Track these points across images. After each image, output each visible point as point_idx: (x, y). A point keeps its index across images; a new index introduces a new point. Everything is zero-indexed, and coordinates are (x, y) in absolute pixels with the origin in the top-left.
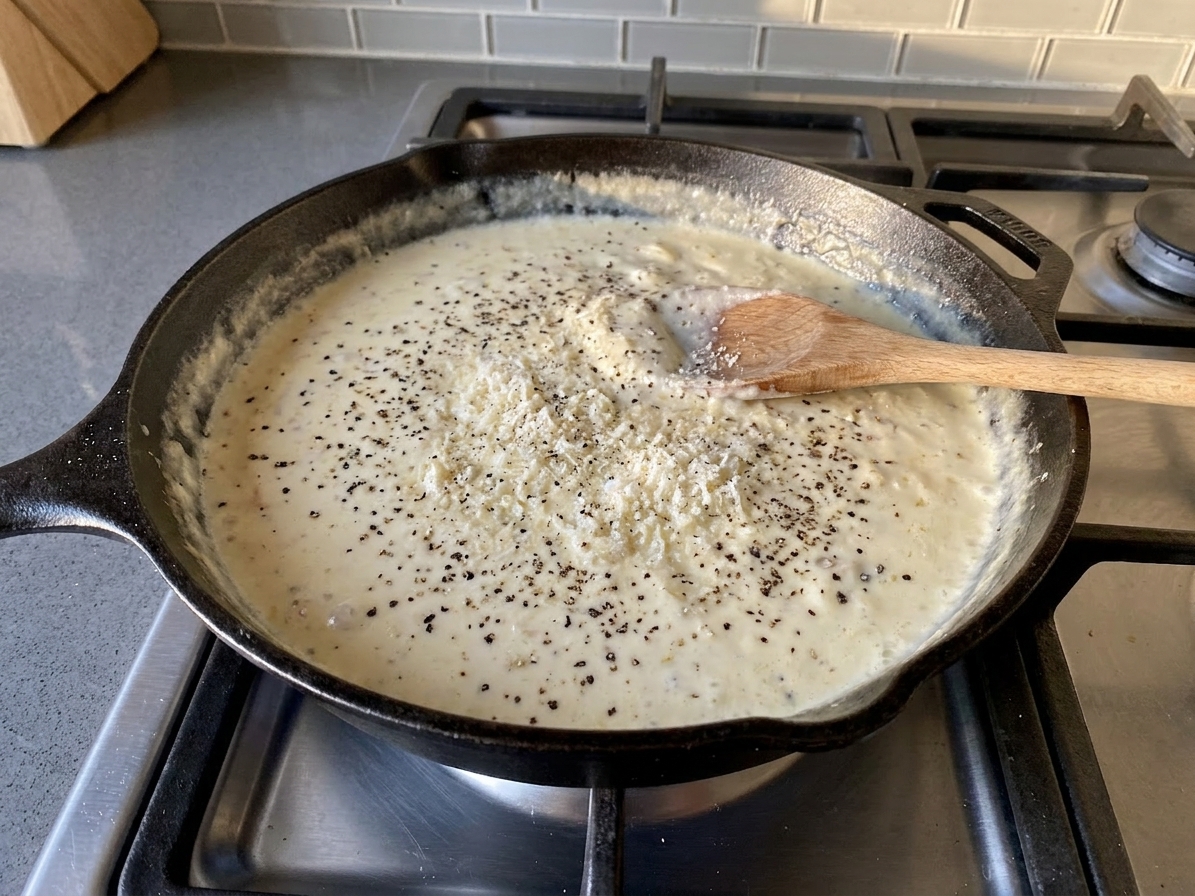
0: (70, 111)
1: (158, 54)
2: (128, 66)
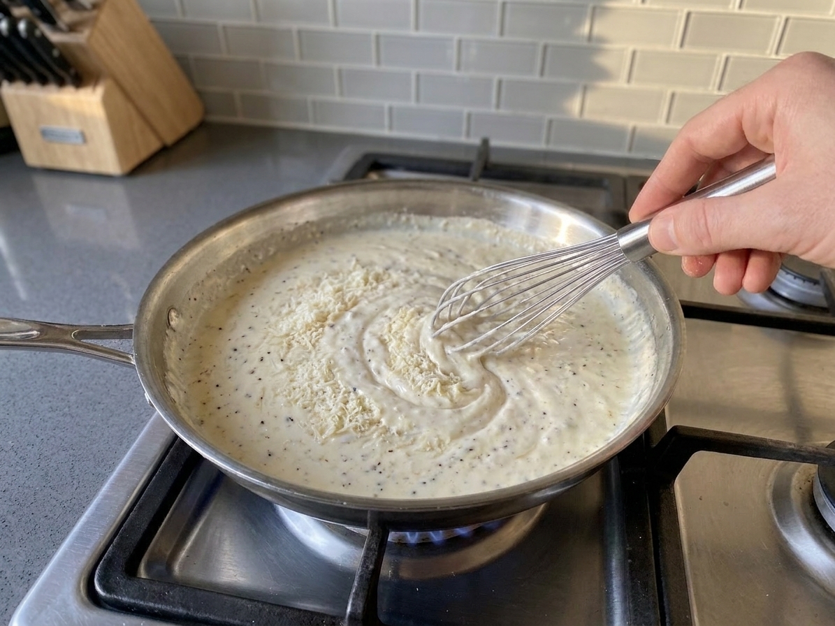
0: (144, 154)
1: (203, 125)
2: (183, 129)
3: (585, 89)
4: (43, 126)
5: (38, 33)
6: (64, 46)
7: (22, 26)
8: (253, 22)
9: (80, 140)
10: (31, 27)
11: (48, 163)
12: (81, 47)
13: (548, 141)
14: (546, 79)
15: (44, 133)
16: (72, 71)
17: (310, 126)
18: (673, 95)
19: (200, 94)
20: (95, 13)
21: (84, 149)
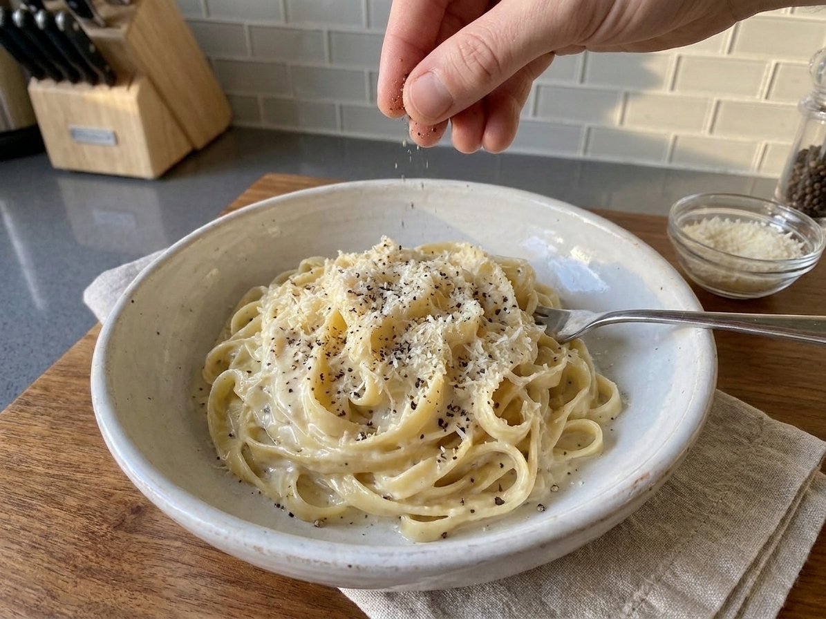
0: (175, 158)
1: (230, 129)
2: (213, 133)
3: (627, 96)
4: (72, 126)
5: (76, 26)
6: (100, 41)
7: (60, 19)
8: (281, 23)
9: (112, 142)
10: (69, 20)
11: (75, 166)
12: (118, 43)
13: (585, 151)
14: (586, 85)
15: (73, 133)
16: (107, 68)
17: (337, 132)
18: (718, 103)
19: (229, 98)
20: (132, 7)
21: (115, 150)
